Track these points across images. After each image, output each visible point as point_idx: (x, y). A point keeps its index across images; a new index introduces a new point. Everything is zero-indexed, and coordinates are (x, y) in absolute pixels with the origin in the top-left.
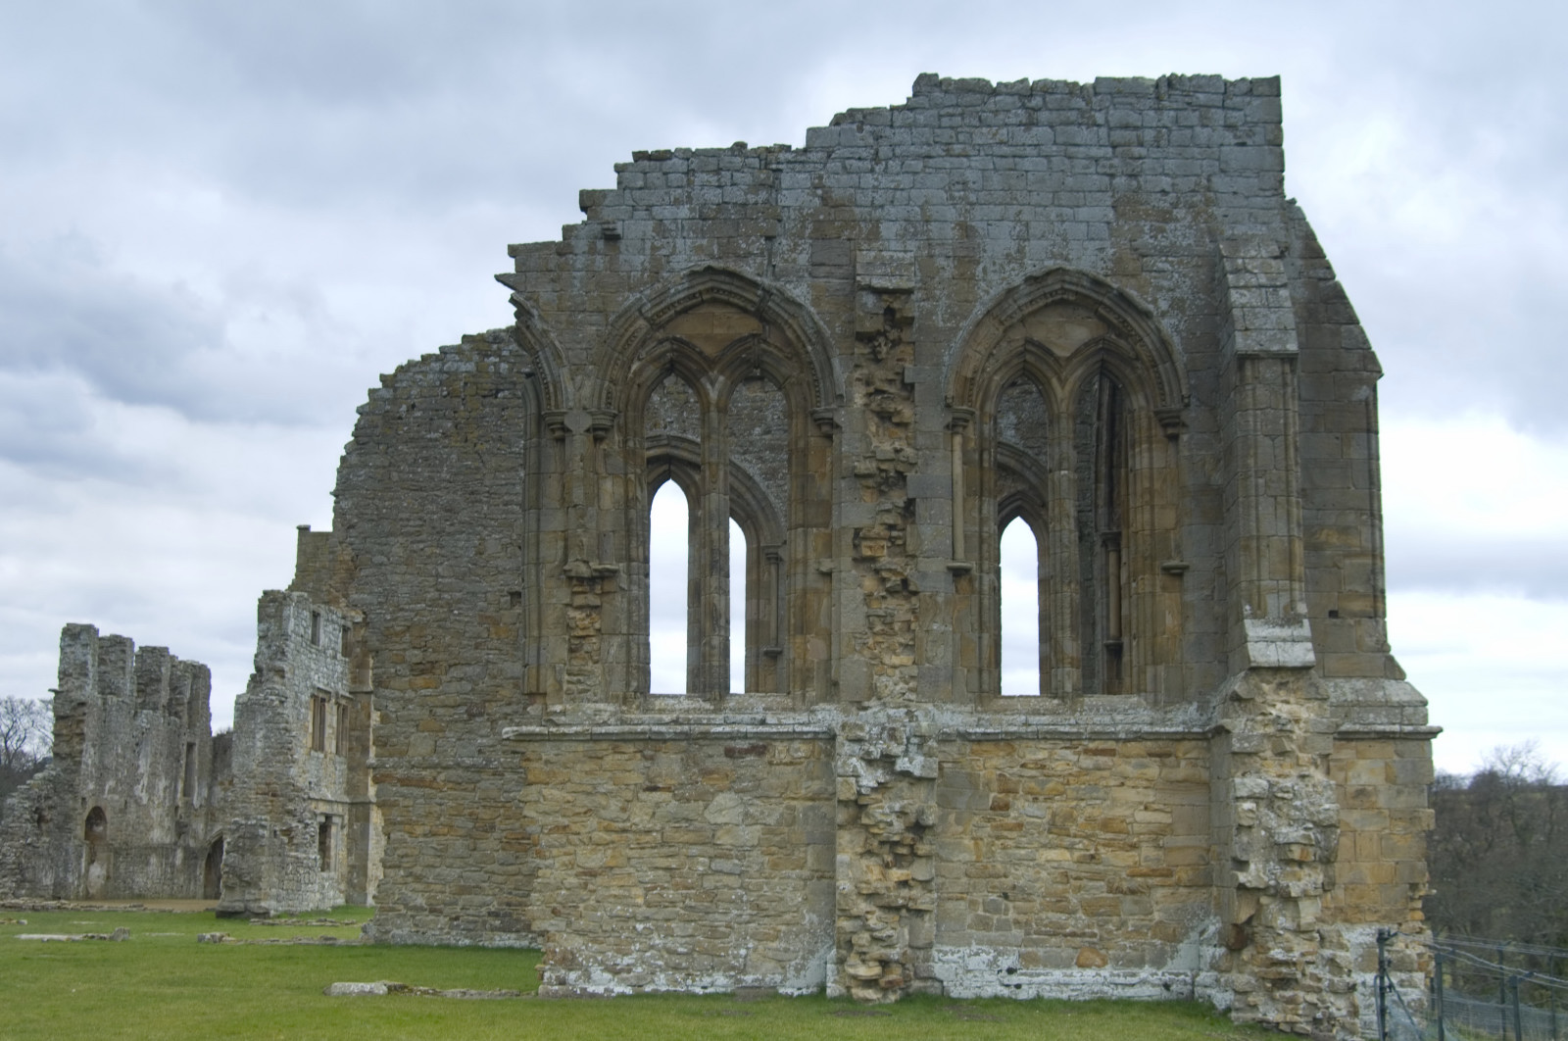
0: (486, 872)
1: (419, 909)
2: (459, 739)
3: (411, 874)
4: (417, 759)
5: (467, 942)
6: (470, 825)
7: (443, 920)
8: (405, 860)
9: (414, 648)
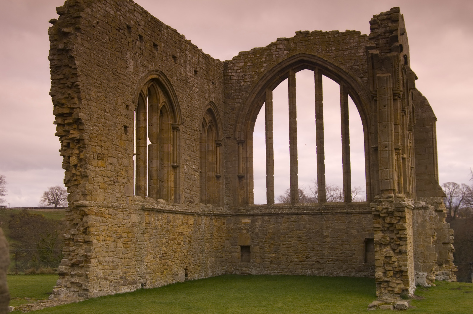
0: (119, 258)
1: (101, 278)
2: (111, 194)
3: (99, 262)
4: (100, 203)
5: (115, 292)
6: (115, 236)
7: (108, 282)
8: (97, 254)
9: (99, 146)
